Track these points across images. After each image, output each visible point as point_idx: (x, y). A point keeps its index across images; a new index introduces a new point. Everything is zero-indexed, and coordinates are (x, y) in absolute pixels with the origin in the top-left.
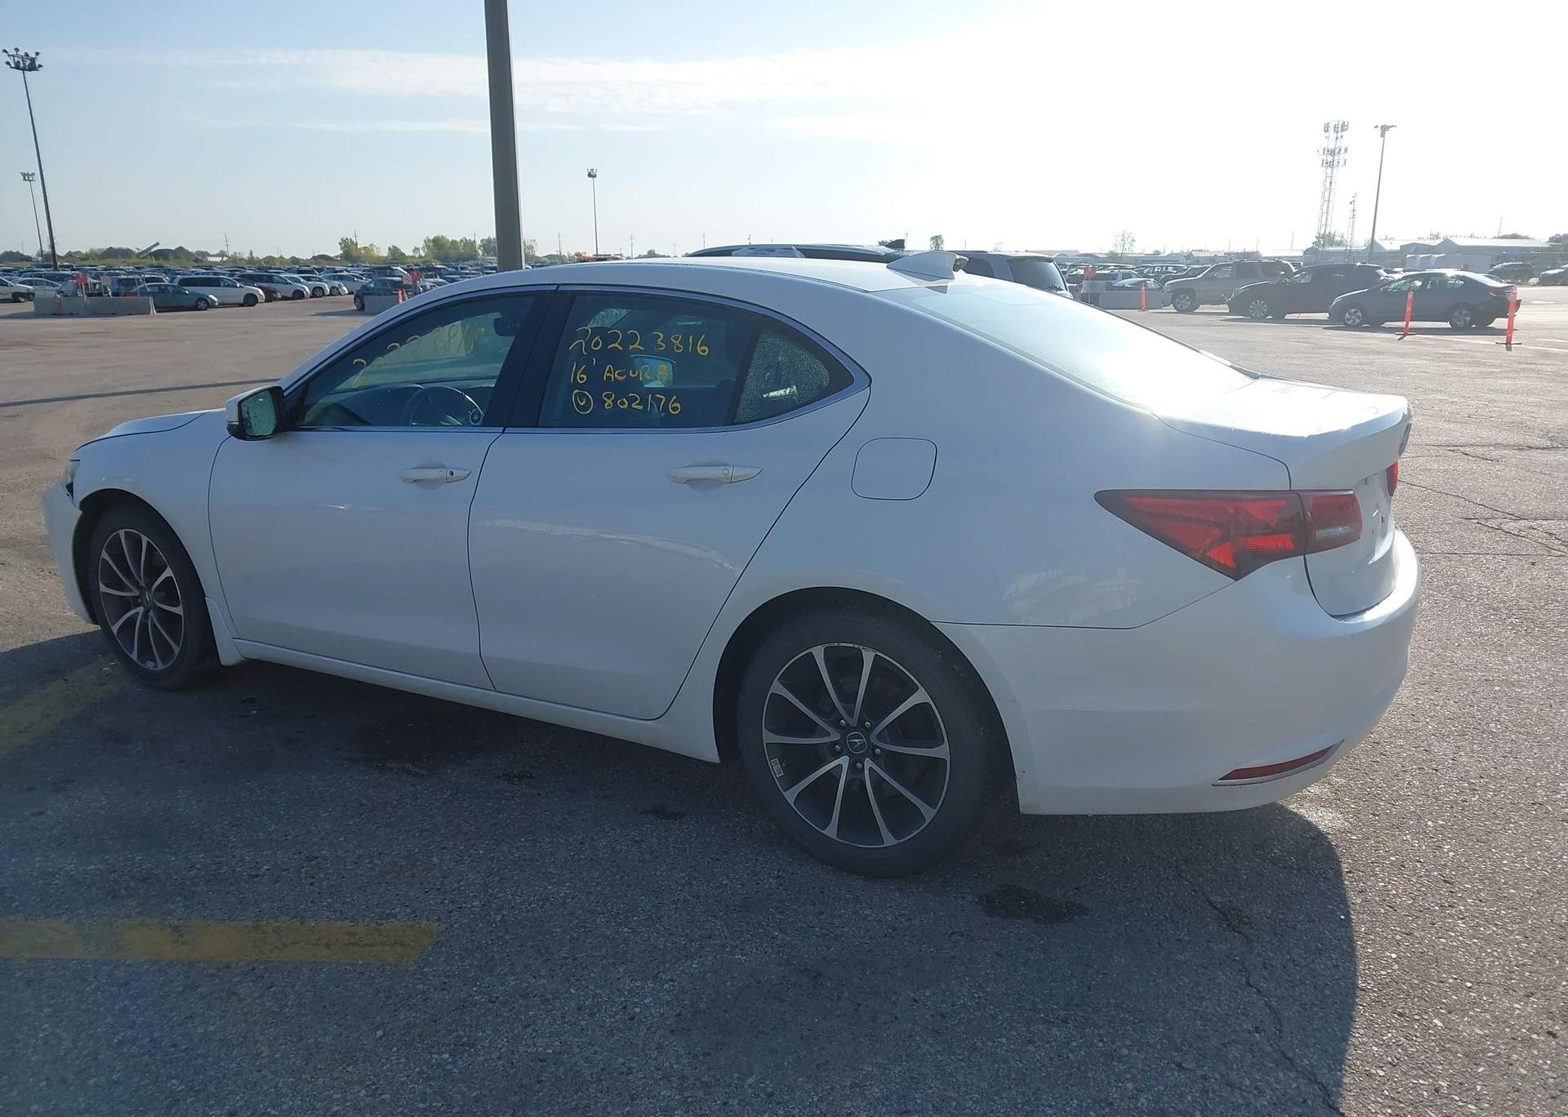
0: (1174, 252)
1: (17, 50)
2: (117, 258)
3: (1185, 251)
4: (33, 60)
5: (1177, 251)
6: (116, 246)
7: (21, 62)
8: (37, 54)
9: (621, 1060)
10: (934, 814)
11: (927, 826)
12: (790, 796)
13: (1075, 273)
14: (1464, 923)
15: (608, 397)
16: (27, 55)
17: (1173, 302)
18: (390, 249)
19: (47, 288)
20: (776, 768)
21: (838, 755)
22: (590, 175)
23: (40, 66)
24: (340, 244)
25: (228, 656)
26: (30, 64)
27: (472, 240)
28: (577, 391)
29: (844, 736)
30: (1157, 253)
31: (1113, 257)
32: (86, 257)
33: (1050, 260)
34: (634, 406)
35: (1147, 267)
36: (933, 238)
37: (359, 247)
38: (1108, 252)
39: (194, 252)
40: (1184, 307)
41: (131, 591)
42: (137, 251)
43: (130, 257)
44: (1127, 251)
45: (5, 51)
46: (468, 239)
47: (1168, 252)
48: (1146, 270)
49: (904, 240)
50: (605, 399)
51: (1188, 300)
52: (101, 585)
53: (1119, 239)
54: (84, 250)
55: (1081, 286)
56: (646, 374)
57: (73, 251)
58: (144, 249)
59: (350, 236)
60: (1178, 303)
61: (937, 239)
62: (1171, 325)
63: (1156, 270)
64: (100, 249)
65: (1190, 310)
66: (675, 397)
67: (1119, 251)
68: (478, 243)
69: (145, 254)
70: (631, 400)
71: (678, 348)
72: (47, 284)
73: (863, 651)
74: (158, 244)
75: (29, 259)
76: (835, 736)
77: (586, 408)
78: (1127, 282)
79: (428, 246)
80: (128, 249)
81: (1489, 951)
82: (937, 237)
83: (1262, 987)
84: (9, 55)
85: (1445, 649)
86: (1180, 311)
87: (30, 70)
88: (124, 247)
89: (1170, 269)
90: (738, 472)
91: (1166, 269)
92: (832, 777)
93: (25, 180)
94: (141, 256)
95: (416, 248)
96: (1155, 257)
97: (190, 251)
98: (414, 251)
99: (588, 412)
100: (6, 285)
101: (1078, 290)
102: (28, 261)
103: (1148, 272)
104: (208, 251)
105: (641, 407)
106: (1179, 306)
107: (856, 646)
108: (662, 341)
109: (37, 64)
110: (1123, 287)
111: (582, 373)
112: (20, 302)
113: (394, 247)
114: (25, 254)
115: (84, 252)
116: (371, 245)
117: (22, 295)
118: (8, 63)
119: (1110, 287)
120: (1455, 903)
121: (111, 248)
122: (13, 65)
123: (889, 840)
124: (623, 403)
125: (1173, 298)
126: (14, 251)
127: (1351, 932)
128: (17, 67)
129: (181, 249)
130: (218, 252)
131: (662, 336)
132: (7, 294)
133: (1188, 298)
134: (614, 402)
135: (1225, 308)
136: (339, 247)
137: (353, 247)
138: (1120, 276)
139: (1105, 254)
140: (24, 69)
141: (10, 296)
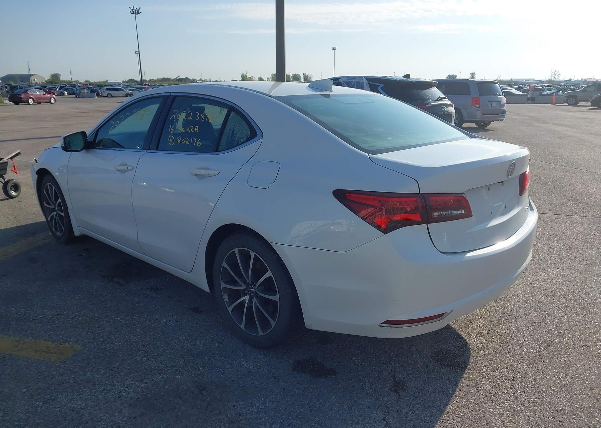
0: (579, 79)
1: (134, 7)
2: (165, 81)
3: (583, 79)
4: (138, 10)
5: (580, 79)
6: (165, 77)
7: (135, 12)
8: (140, 8)
9: (101, 415)
10: (275, 324)
11: (273, 329)
12: (230, 309)
13: (526, 88)
14: (508, 403)
15: (179, 138)
16: (137, 9)
17: (567, 102)
18: (259, 78)
19: (137, 92)
20: (226, 297)
21: (245, 295)
22: (333, 49)
23: (141, 12)
24: (241, 76)
25: (77, 233)
26: (137, 12)
27: (289, 74)
28: (170, 136)
29: (248, 287)
30: (570, 80)
31: (550, 82)
32: (155, 81)
33: (496, 83)
34: (187, 143)
35: (562, 86)
36: (471, 74)
37: (248, 77)
38: (548, 79)
39: (191, 79)
40: (572, 103)
41: (52, 206)
42: (172, 79)
43: (169, 81)
44: (556, 79)
45: (130, 8)
46: (287, 74)
47: (576, 79)
48: (561, 87)
49: (410, 74)
50: (178, 139)
51: (574, 100)
52: (45, 203)
53: (553, 74)
54: (155, 78)
55: (528, 94)
56: (192, 130)
57: (151, 79)
58: (174, 78)
59: (245, 73)
60: (569, 101)
61: (473, 75)
62: (562, 111)
63: (565, 87)
64: (160, 78)
65: (575, 104)
66: (199, 140)
67: (553, 79)
68: (291, 76)
69: (175, 80)
70: (186, 140)
71: (203, 119)
72: (138, 91)
73: (251, 252)
74: (179, 76)
75: (137, 82)
76: (244, 287)
77: (171, 143)
78: (549, 92)
79: (272, 77)
80: (170, 78)
81: (511, 419)
82: (473, 73)
83: (390, 421)
84: (131, 9)
85: (591, 265)
86: (570, 105)
87: (137, 14)
88: (168, 77)
89: (572, 87)
90: (211, 172)
91: (570, 86)
92: (242, 304)
93: (136, 53)
94: (174, 81)
95: (268, 78)
96: (569, 82)
97: (190, 78)
98: (267, 79)
99: (173, 144)
100: (124, 91)
101: (526, 95)
102: (136, 82)
103: (562, 88)
104: (196, 79)
105: (188, 143)
106: (570, 103)
107: (248, 250)
108: (198, 116)
109: (140, 12)
110: (547, 95)
111: (173, 129)
112: (128, 97)
113: (261, 77)
114: (136, 80)
115: (155, 79)
116: (252, 76)
117: (129, 94)
118: (131, 12)
119: (541, 94)
120: (511, 392)
121: (164, 78)
122: (132, 13)
123: (261, 333)
124: (183, 142)
125: (567, 99)
126: (132, 79)
127: (449, 400)
128: (133, 13)
129: (187, 78)
130: (199, 79)
131: (198, 113)
132: (124, 94)
133: (574, 99)
134: (181, 141)
135: (589, 104)
136: (241, 77)
137: (246, 77)
138: (546, 90)
139: (547, 80)
140: (135, 14)
141: (125, 95)
